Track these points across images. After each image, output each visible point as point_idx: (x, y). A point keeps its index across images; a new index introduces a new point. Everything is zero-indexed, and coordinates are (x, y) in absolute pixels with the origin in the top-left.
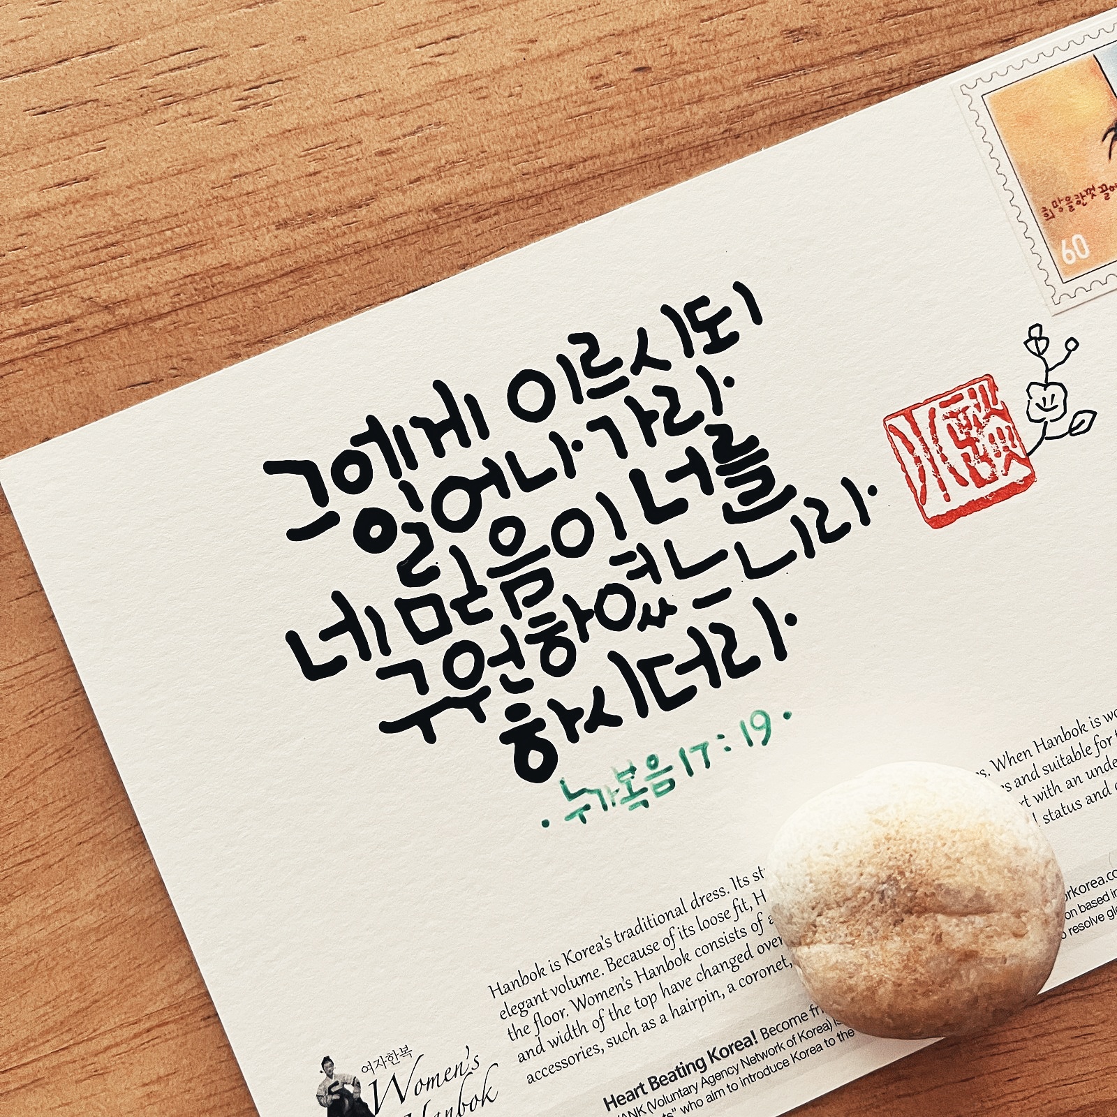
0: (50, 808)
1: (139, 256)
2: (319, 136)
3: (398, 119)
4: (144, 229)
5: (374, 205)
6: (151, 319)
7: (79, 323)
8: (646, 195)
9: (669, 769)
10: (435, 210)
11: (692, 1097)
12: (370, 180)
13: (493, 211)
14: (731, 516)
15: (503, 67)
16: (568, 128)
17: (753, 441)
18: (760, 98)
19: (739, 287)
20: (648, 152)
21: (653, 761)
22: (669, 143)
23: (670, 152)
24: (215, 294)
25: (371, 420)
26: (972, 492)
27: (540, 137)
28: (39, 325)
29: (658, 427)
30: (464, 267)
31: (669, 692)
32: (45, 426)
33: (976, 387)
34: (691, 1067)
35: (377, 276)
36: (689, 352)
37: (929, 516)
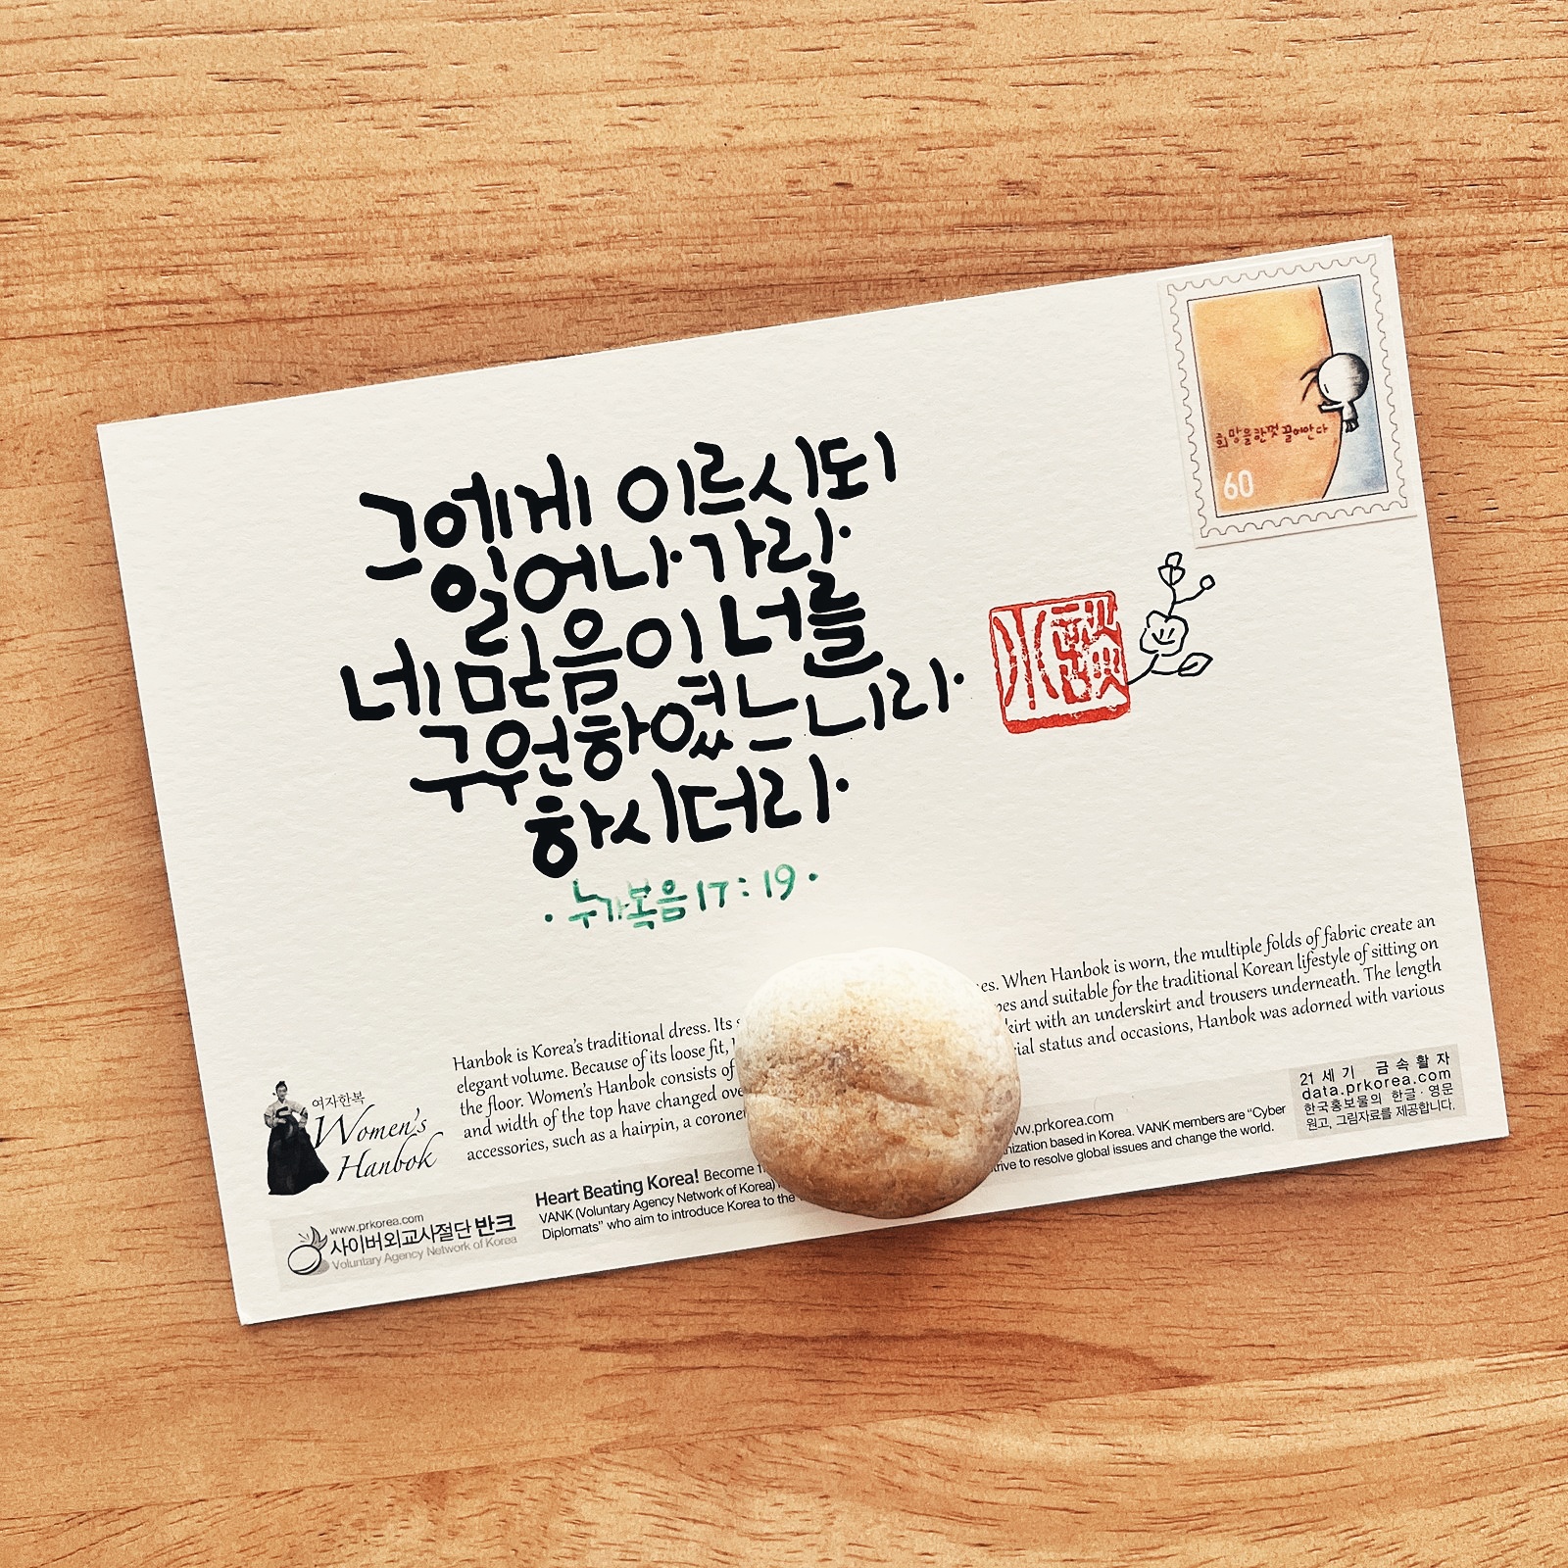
0: (77, 777)
1: (288, 253)
2: (497, 175)
3: (581, 175)
4: (300, 226)
5: (535, 260)
6: (285, 320)
7: (212, 306)
8: (812, 318)
9: (683, 898)
10: (595, 280)
11: (622, 1216)
12: (536, 232)
13: (652, 296)
14: (811, 667)
15: (701, 148)
16: (752, 228)
17: (853, 598)
18: (957, 245)
19: (881, 438)
20: (826, 274)
21: (669, 886)
22: (850, 270)
23: (849, 279)
24: (354, 310)
25: (477, 478)
26: (1061, 707)
27: (720, 231)
28: (174, 298)
29: (761, 559)
30: (609, 346)
31: (704, 823)
32: (156, 401)
33: (1095, 601)
34: (628, 1187)
35: (520, 333)
36: (813, 491)
37: (1009, 719)
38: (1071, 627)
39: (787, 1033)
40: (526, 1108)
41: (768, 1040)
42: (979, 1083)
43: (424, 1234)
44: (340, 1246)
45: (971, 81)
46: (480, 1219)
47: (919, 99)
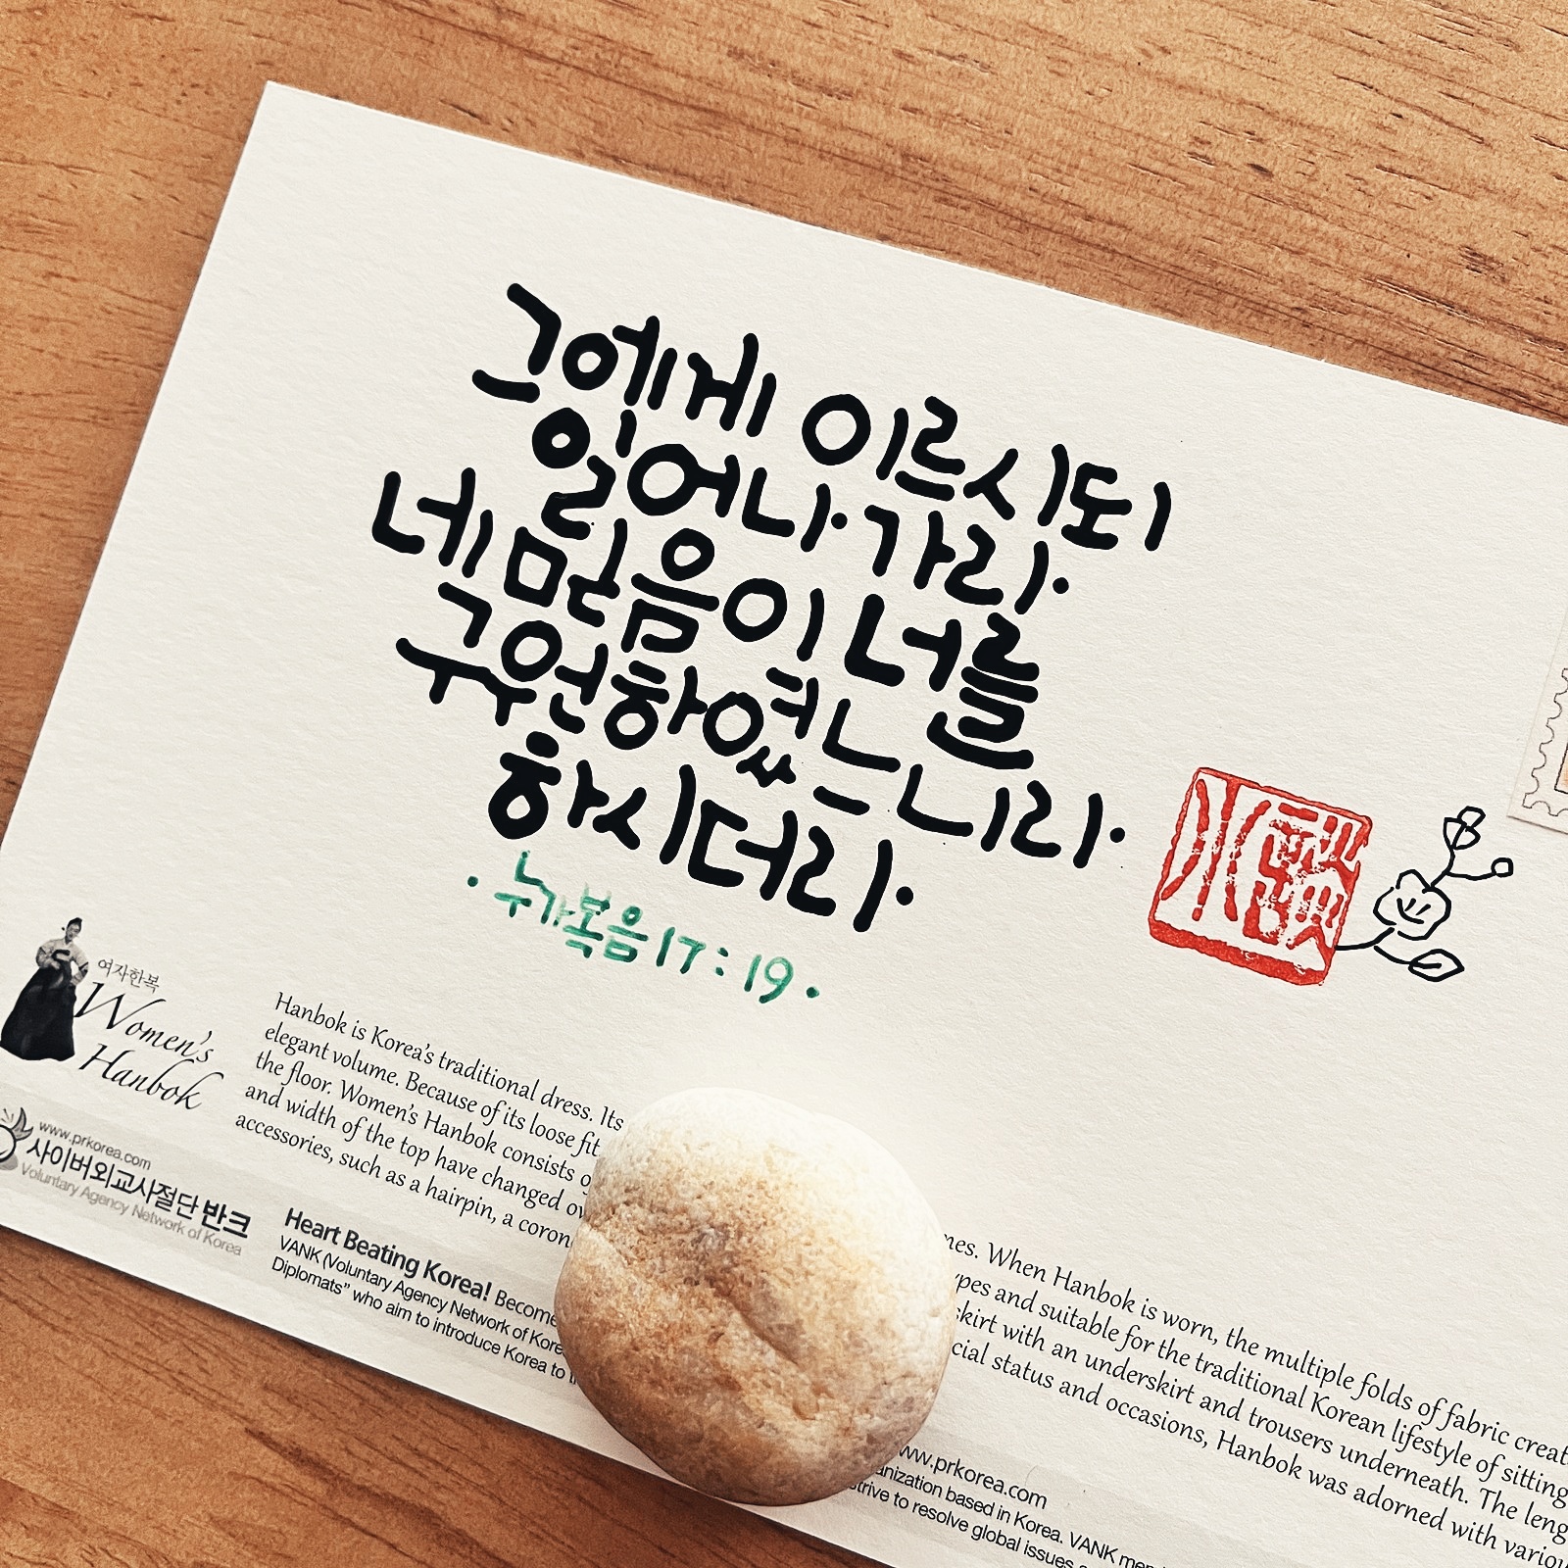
3: (948, 29)
5: (846, 104)
8: (1147, 311)
9: (642, 938)
10: (905, 156)
11: (375, 1292)
12: (864, 73)
13: (964, 203)
14: (937, 731)
15: (1107, 56)
16: (1123, 173)
17: (1031, 671)
18: (1372, 301)
19: (1162, 492)
20: (1189, 266)
21: (633, 915)
22: (1222, 275)
23: (1214, 284)
24: (612, 74)
25: (653, 324)
26: (1232, 934)
27: (1083, 162)
29: (942, 571)
30: (883, 238)
31: (711, 860)
32: (346, 83)
33: (1342, 821)
35: (786, 179)
36: (1045, 518)
37: (1159, 916)
38: (1295, 839)
39: (664, 1168)
40: (331, 1098)
41: (638, 1165)
42: (874, 1367)
43: (141, 1186)
44: (41, 1149)
45: (1484, 111)
46: (213, 1204)
47: (1407, 105)
